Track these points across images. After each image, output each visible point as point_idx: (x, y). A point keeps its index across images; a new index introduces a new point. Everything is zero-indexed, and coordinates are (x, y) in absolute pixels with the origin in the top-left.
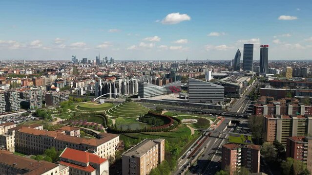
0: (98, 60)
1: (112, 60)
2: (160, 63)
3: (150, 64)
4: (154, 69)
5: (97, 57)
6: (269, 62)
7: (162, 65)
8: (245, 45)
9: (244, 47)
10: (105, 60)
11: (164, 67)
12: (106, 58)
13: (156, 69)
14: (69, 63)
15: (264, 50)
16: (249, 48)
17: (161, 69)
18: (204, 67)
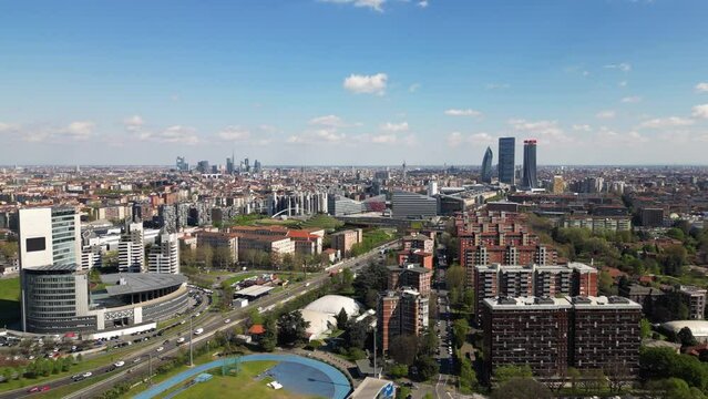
0: (230, 166)
1: (257, 165)
2: (354, 171)
3: (336, 173)
4: (344, 181)
5: (228, 159)
6: (538, 170)
7: (358, 175)
8: (501, 140)
9: (500, 144)
10: (244, 166)
11: (362, 177)
12: (247, 160)
13: (348, 182)
14: (172, 171)
15: (530, 148)
16: (507, 145)
17: (357, 180)
18: (434, 177)
